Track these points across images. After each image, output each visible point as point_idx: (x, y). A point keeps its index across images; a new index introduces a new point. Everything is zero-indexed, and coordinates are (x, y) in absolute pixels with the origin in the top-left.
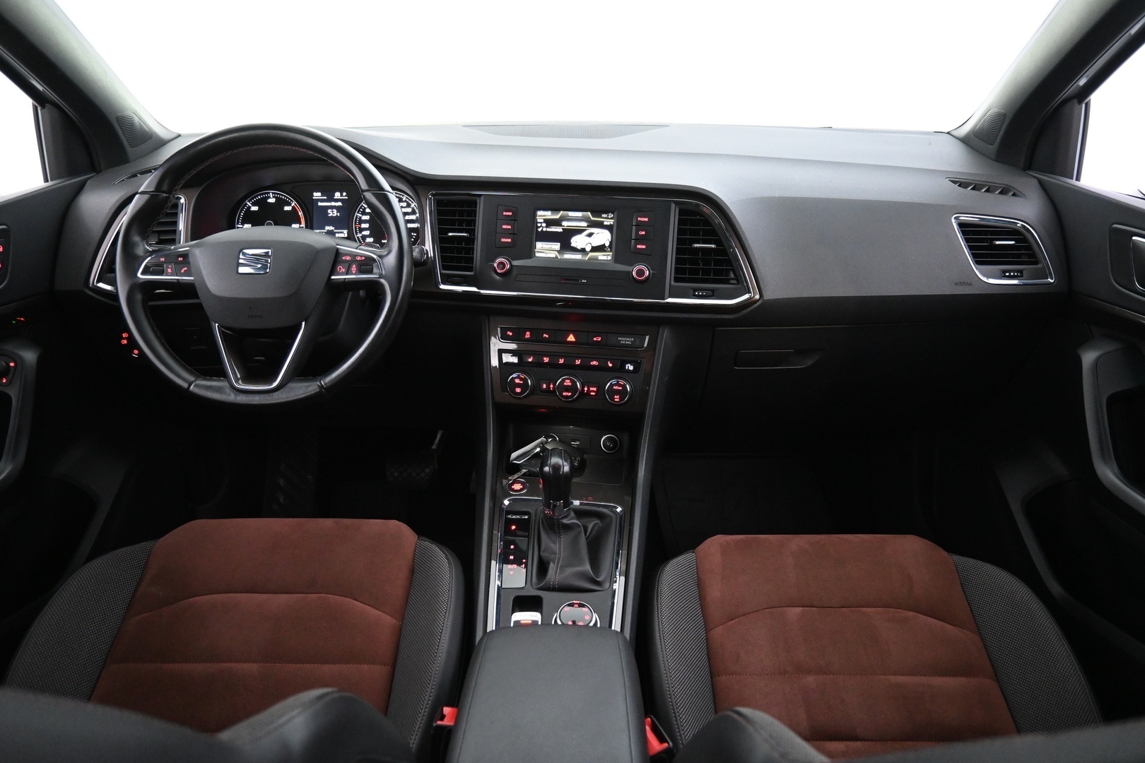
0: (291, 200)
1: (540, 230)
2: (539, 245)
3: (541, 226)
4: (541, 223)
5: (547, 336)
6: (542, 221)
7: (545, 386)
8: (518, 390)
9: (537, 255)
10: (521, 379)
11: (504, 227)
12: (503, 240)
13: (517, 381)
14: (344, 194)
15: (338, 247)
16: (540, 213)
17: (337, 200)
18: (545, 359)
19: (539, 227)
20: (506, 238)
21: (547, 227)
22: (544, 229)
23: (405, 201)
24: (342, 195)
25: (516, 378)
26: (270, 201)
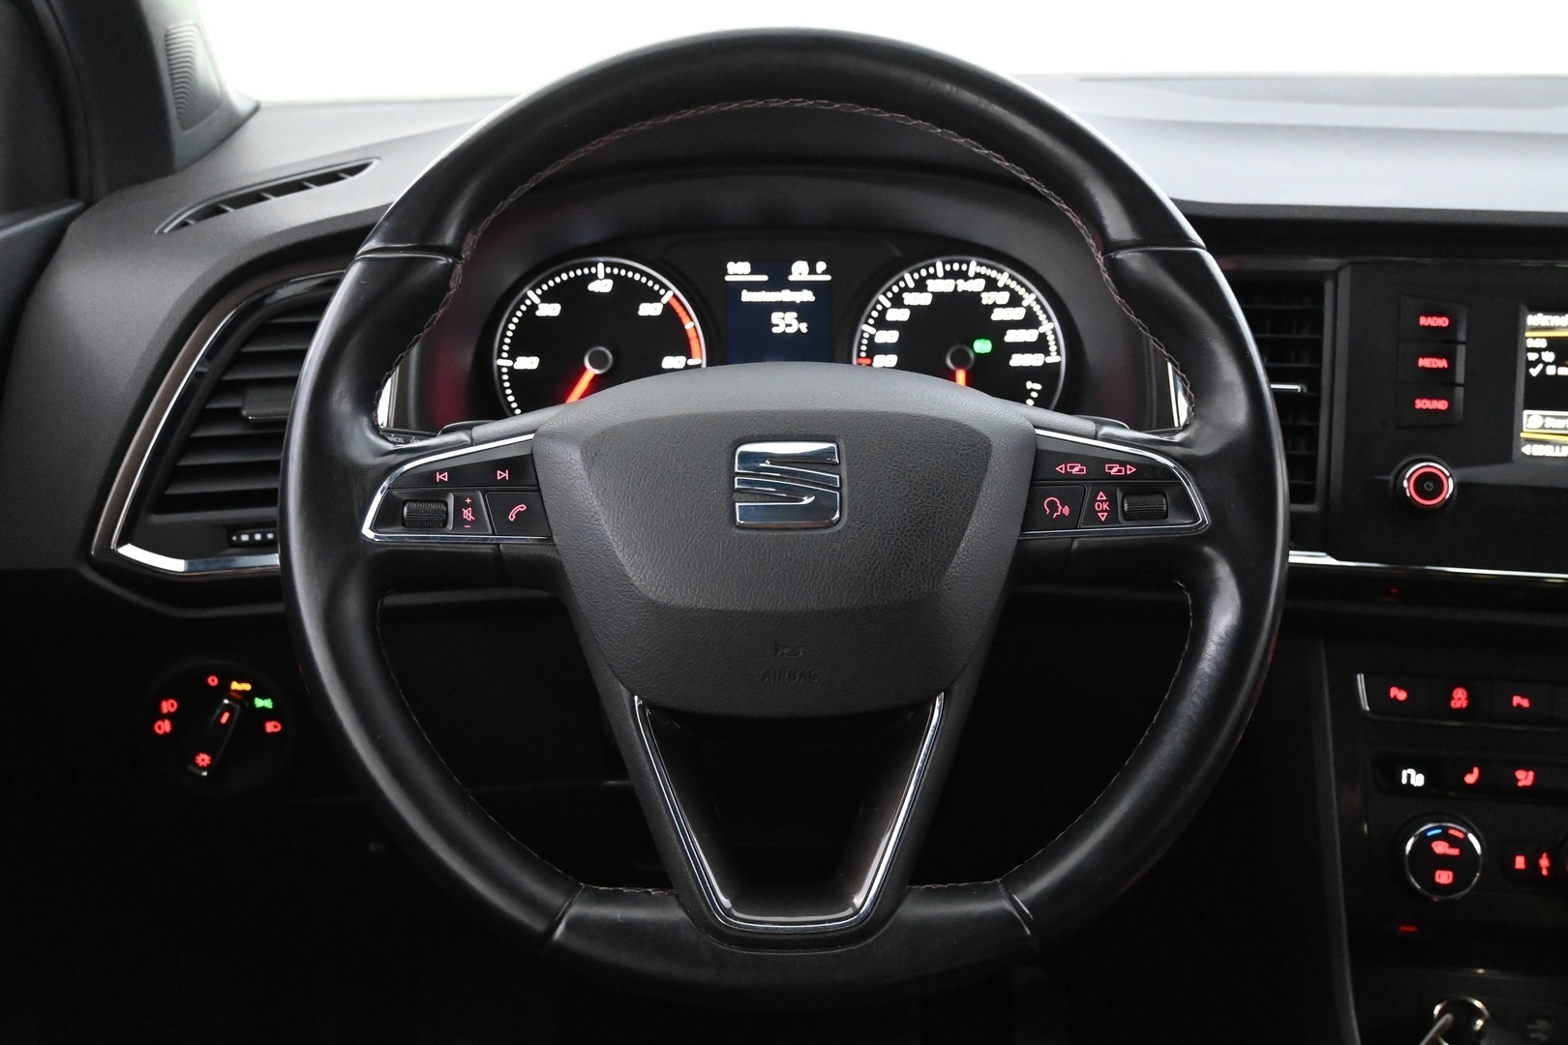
0: (663, 286)
1: (1534, 372)
2: (1532, 420)
3: (1539, 361)
4: (1539, 351)
5: (1525, 703)
6: (1543, 344)
7: (1520, 862)
8: (1444, 877)
9: (1527, 450)
10: (1453, 842)
11: (1424, 362)
12: (1420, 404)
13: (1440, 848)
14: (821, 266)
15: (1038, 431)
16: (1533, 320)
17: (798, 286)
18: (1520, 774)
19: (1534, 364)
20: (1431, 398)
21: (1558, 363)
22: (1551, 370)
23: (1006, 288)
24: (812, 271)
25: (1436, 838)
26: (594, 287)
